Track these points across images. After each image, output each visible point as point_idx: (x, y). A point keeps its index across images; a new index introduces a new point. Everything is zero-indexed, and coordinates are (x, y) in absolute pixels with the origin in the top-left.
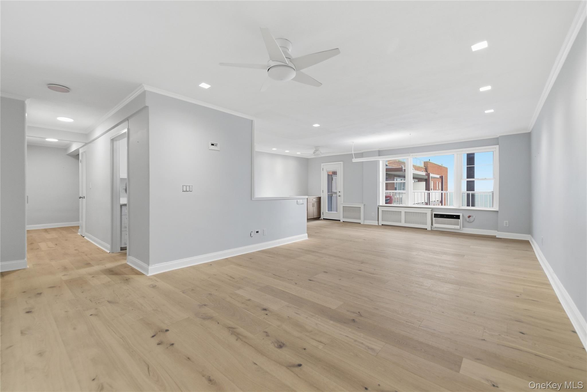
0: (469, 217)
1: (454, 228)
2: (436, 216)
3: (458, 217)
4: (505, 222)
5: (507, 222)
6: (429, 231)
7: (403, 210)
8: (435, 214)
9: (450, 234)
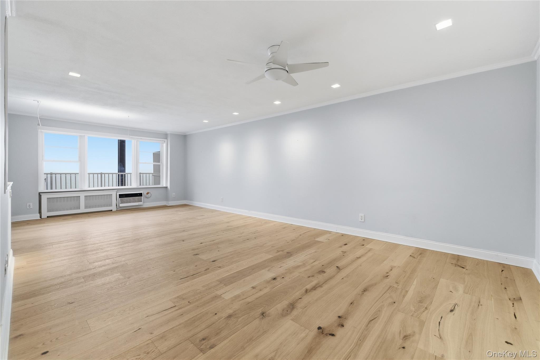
0: (148, 193)
1: (138, 205)
2: (121, 196)
3: (140, 195)
4: (173, 194)
5: (174, 194)
6: (114, 212)
7: (82, 195)
8: (120, 195)
9: (139, 210)
